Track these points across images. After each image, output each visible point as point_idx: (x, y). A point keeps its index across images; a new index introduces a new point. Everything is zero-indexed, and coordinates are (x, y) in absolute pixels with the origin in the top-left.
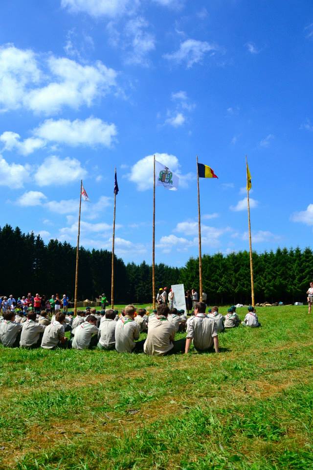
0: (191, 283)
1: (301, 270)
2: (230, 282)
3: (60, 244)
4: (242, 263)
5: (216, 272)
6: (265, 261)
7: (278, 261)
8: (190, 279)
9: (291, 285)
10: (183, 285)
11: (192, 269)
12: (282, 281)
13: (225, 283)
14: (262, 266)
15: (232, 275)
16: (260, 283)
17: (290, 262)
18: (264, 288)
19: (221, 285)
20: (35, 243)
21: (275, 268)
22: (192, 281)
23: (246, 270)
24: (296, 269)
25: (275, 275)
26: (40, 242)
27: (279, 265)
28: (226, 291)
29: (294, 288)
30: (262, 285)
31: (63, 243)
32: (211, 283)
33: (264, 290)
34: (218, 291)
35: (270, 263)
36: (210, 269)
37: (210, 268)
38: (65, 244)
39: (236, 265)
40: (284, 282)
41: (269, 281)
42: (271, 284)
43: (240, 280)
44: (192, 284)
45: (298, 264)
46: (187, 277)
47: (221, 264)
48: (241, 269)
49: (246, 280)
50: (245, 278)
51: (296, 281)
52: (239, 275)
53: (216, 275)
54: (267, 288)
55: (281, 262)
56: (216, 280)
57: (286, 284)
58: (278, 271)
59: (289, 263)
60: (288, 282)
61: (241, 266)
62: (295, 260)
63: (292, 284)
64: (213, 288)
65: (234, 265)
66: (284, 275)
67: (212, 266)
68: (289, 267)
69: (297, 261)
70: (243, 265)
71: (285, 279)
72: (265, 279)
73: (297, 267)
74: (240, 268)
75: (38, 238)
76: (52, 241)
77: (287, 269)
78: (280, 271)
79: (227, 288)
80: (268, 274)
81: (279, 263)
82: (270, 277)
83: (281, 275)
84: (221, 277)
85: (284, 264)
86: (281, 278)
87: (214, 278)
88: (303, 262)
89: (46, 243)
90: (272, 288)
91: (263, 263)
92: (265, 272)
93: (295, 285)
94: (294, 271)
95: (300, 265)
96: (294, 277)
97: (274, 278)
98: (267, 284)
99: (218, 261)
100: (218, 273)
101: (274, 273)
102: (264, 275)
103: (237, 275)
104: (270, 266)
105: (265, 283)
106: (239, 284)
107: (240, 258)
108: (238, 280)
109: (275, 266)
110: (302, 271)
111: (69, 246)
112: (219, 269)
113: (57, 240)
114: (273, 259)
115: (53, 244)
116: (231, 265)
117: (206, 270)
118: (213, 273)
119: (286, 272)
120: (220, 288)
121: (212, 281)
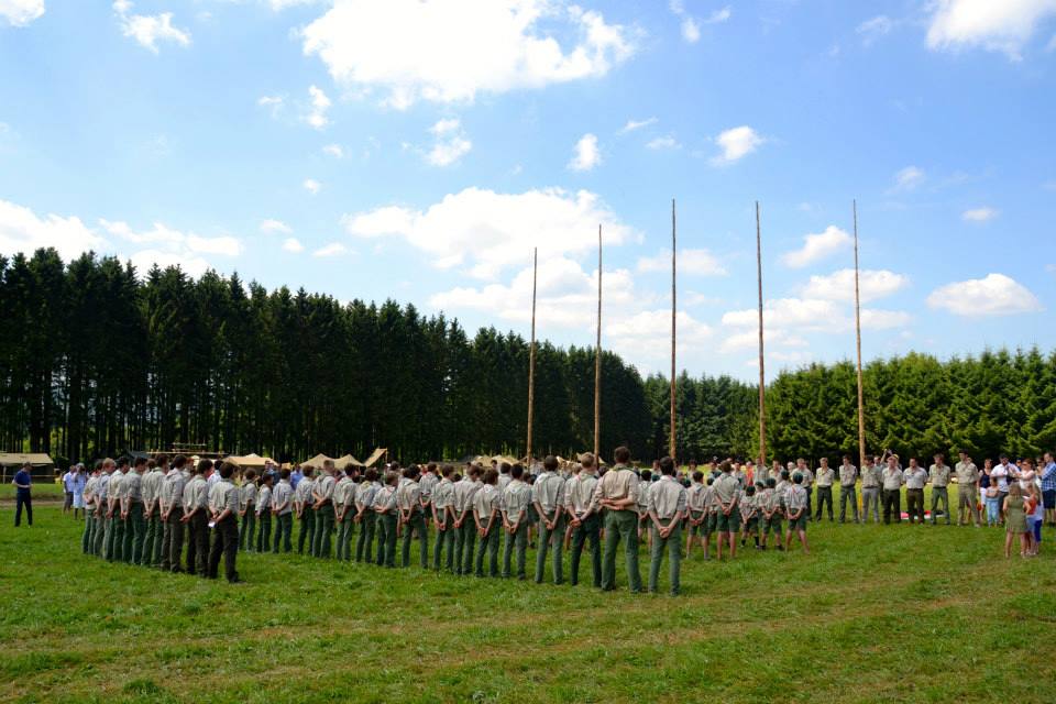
0: (782, 427)
1: (1041, 400)
3: (500, 338)
4: (897, 385)
5: (839, 403)
6: (954, 380)
7: (984, 380)
8: (779, 418)
9: (1014, 434)
11: (784, 395)
12: (993, 427)
14: (946, 391)
15: (876, 409)
16: (939, 430)
17: (1013, 382)
18: (949, 441)
20: (448, 337)
21: (977, 397)
22: (785, 422)
23: (908, 400)
24: (1027, 400)
25: (975, 411)
26: (458, 336)
27: (987, 389)
29: (1023, 443)
30: (944, 435)
31: (505, 334)
32: (827, 427)
33: (949, 446)
34: (841, 447)
35: (964, 385)
36: (826, 398)
37: (824, 394)
38: (512, 337)
39: (884, 389)
40: (999, 429)
41: (963, 425)
42: (965, 431)
43: (893, 423)
44: (784, 430)
45: (1034, 387)
46: (774, 413)
47: (851, 385)
48: (896, 397)
49: (908, 421)
50: (904, 417)
51: (1027, 427)
52: (891, 411)
54: (956, 441)
55: (990, 383)
56: (839, 422)
57: (1001, 432)
58: (983, 404)
59: (1010, 385)
60: (1008, 427)
61: (895, 391)
62: (1026, 379)
63: (1018, 432)
64: (831, 439)
65: (880, 386)
66: (998, 414)
67: (829, 390)
68: (1012, 394)
69: (1030, 382)
70: (900, 389)
71: (1001, 422)
72: (953, 420)
73: (1029, 394)
74: (894, 395)
75: (454, 325)
76: (483, 331)
77: (1005, 400)
78: (988, 402)
80: (960, 409)
81: (987, 385)
82: (965, 417)
83: (992, 413)
85: (997, 388)
86: (990, 418)
87: (835, 416)
88: (1046, 382)
89: (471, 335)
90: (967, 442)
91: (949, 384)
92: (953, 406)
93: (1026, 438)
94: (1023, 405)
95: (1037, 390)
96: (1021, 418)
97: (975, 418)
98: (956, 433)
99: (842, 380)
100: (843, 406)
101: (975, 407)
102: (950, 412)
103: (886, 410)
104: (966, 391)
105: (950, 431)
106: (890, 432)
107: (894, 372)
108: (889, 421)
109: (975, 392)
110: (1044, 404)
111: (520, 340)
112: (846, 397)
113: (493, 329)
114: (972, 376)
115: (486, 338)
116: (873, 389)
117: (817, 400)
118: (831, 404)
119: (1004, 405)
120: (846, 440)
121: (829, 424)
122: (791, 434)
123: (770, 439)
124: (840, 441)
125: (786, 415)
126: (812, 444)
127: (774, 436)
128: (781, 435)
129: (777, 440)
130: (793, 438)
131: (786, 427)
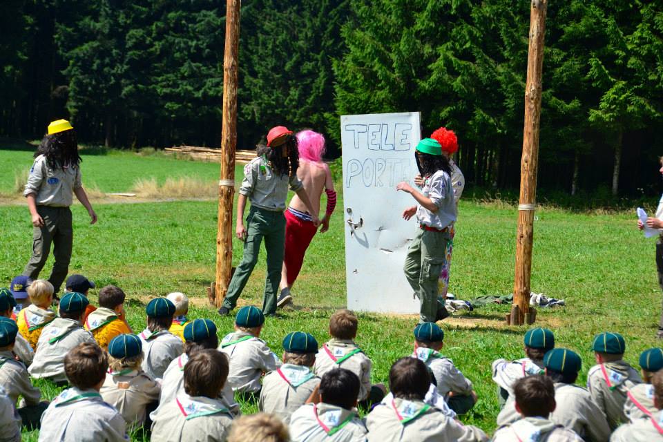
0: (427, 49)
8: (422, 21)
10: (415, 118)
13: (650, 60)
19: (622, 72)
22: (436, 37)
28: (646, 117)
34: (594, 114)
53: (593, 9)
56: (594, 41)
79: (660, 97)
84: (628, 20)
87: (582, 26)
120: (610, 94)
121: (564, 47)
122: (453, 73)
123: (393, 85)
124: (592, 98)
125: (442, 15)
127: (407, 77)
128: (424, 73)
129: (411, 86)
130: (457, 83)
131: (441, 49)
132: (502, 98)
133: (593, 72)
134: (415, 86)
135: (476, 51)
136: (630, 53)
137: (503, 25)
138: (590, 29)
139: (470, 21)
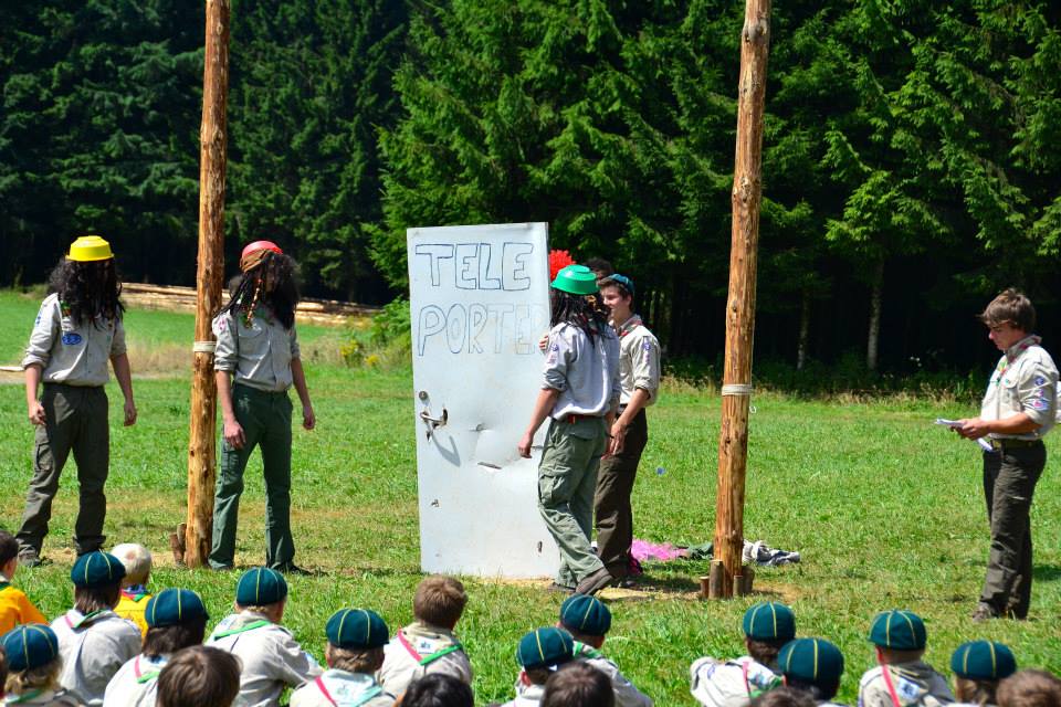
0: (545, 114)
2: (992, 133)
8: (535, 65)
13: (930, 136)
15: (1026, 51)
19: (883, 156)
22: (559, 92)
28: (924, 233)
34: (834, 229)
53: (831, 46)
56: (833, 102)
79: (948, 199)
84: (891, 66)
87: (812, 75)
120: (862, 194)
121: (782, 111)
122: (592, 155)
123: (485, 176)
124: (832, 200)
125: (570, 54)
126: (691, 208)
127: (510, 162)
128: (540, 155)
129: (518, 176)
130: (598, 172)
131: (570, 113)
132: (677, 198)
133: (832, 155)
134: (525, 176)
135: (632, 118)
136: (895, 123)
137: (677, 71)
138: (826, 80)
139: (619, 64)
